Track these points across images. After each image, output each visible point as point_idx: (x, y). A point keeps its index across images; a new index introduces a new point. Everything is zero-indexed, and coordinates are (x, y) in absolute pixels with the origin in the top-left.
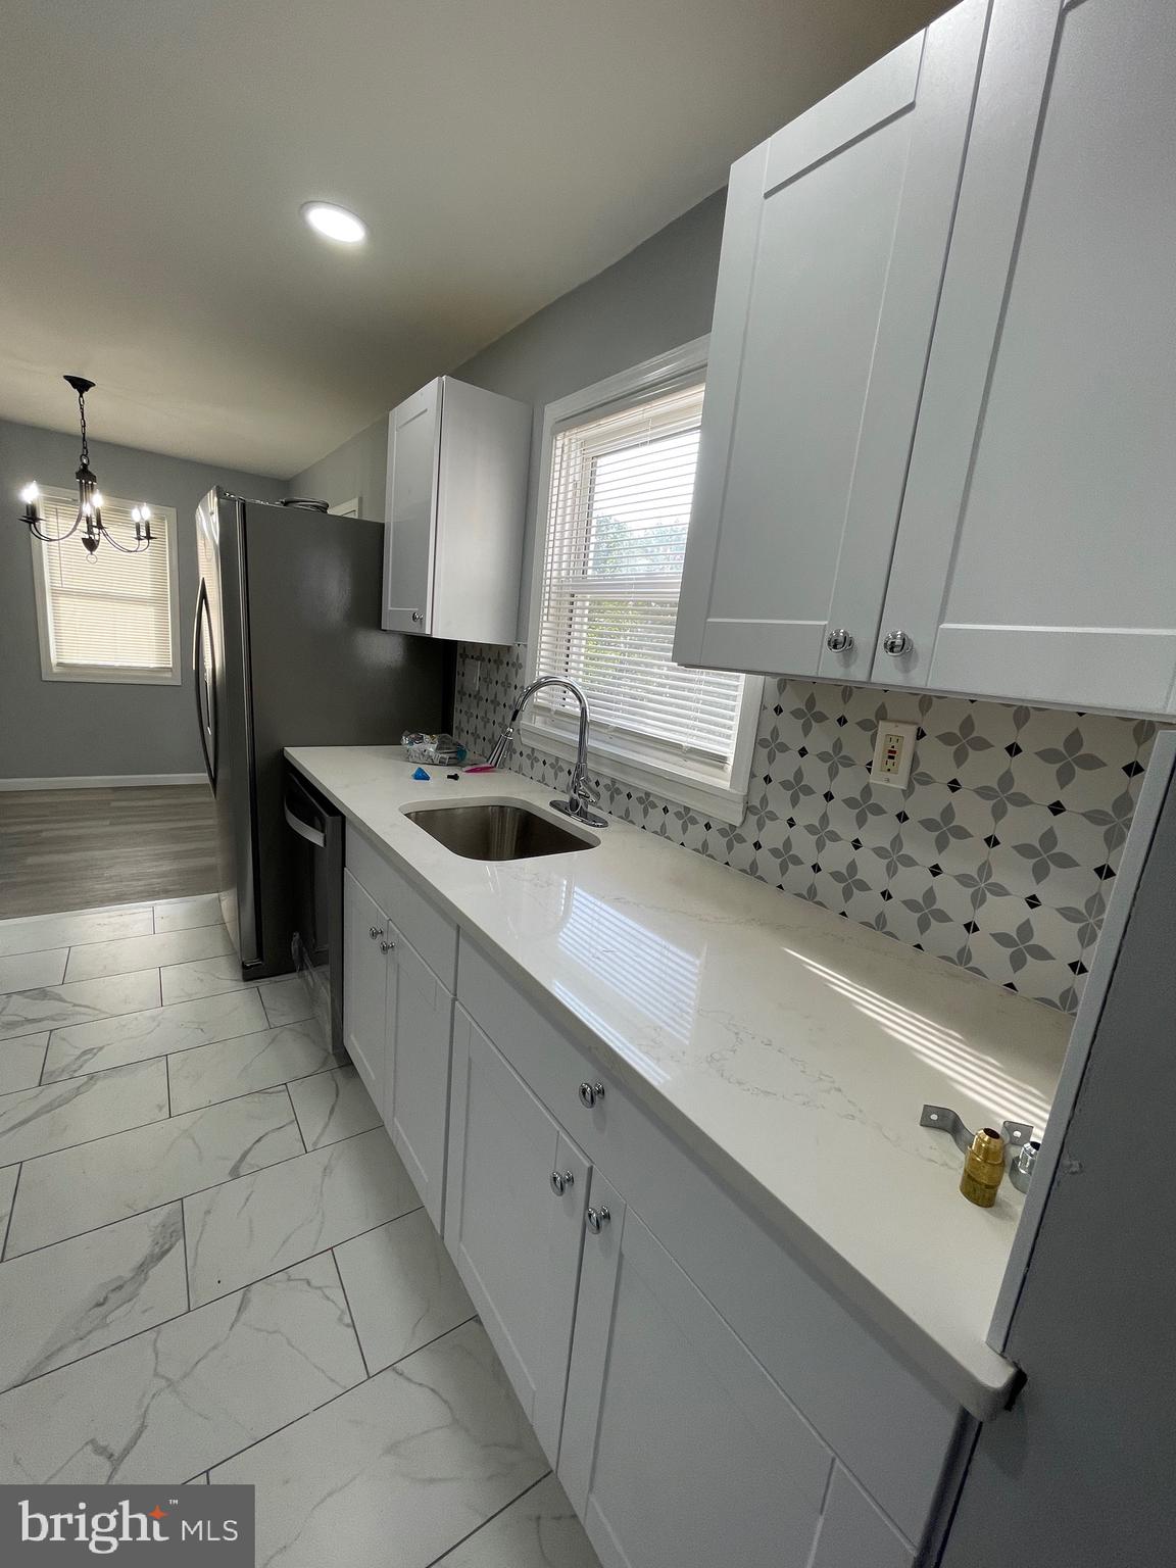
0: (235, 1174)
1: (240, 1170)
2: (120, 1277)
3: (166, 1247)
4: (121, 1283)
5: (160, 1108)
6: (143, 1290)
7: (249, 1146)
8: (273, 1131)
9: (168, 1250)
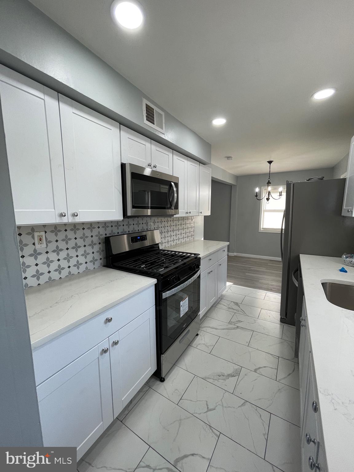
0: (255, 371)
1: (257, 371)
2: (224, 374)
3: (235, 375)
4: (224, 375)
5: (247, 343)
6: (227, 380)
7: (262, 367)
8: (269, 367)
9: (235, 376)
